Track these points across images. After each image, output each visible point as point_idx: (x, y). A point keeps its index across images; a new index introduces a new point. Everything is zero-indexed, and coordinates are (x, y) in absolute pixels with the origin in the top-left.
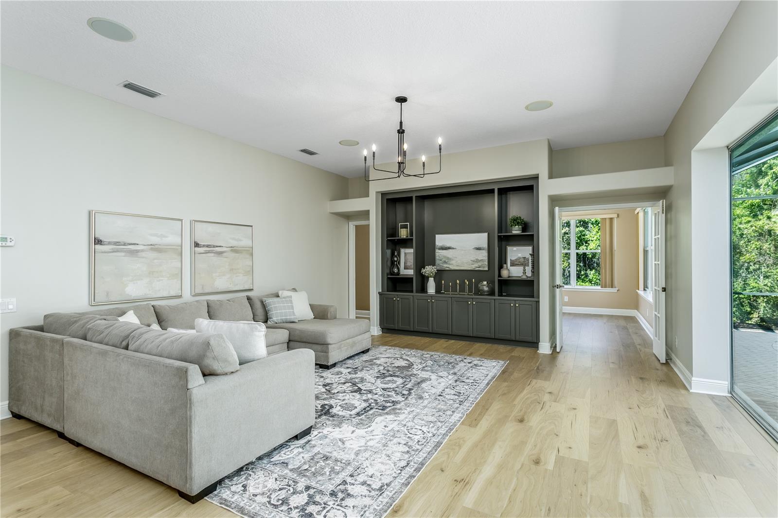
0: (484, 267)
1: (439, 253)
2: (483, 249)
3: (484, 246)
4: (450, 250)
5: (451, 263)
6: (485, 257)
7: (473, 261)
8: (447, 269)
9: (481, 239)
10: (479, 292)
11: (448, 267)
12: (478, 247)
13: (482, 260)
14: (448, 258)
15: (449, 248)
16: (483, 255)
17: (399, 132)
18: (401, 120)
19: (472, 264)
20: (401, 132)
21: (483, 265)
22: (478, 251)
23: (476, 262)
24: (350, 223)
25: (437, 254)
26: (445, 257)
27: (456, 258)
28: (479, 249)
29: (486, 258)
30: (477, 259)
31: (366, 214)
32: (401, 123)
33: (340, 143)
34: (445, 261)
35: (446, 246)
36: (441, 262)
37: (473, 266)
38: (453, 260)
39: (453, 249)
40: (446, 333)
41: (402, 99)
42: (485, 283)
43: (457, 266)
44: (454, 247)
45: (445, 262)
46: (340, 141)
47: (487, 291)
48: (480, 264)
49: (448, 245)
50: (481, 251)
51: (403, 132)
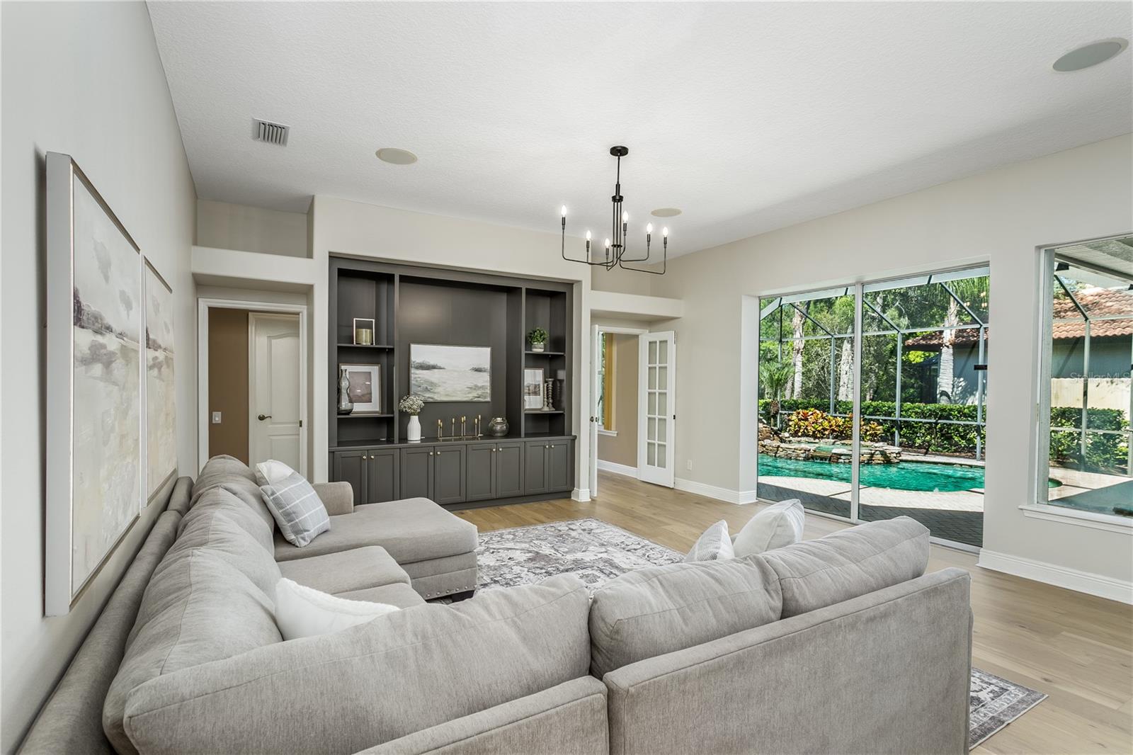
0: (485, 397)
1: (416, 375)
2: (485, 371)
3: (486, 367)
4: (436, 370)
5: (436, 391)
6: (486, 381)
7: (471, 388)
8: (431, 400)
9: (482, 356)
10: (490, 434)
11: (432, 398)
12: (477, 367)
13: (482, 387)
14: (432, 384)
15: (434, 367)
16: (485, 380)
17: (614, 198)
18: (618, 182)
19: (469, 393)
20: (618, 199)
21: (484, 394)
22: (479, 373)
23: (475, 389)
24: (200, 300)
25: (413, 376)
26: (426, 381)
27: (445, 383)
28: (478, 370)
29: (488, 384)
30: (476, 386)
31: (305, 292)
32: (618, 186)
33: (379, 154)
34: (427, 388)
35: (428, 364)
36: (419, 389)
37: (470, 395)
38: (439, 386)
39: (440, 368)
40: (459, 501)
41: (619, 151)
42: (499, 420)
43: (447, 395)
44: (442, 366)
45: (427, 390)
46: (378, 149)
47: (502, 432)
48: (480, 392)
49: (432, 363)
50: (481, 373)
51: (621, 199)
